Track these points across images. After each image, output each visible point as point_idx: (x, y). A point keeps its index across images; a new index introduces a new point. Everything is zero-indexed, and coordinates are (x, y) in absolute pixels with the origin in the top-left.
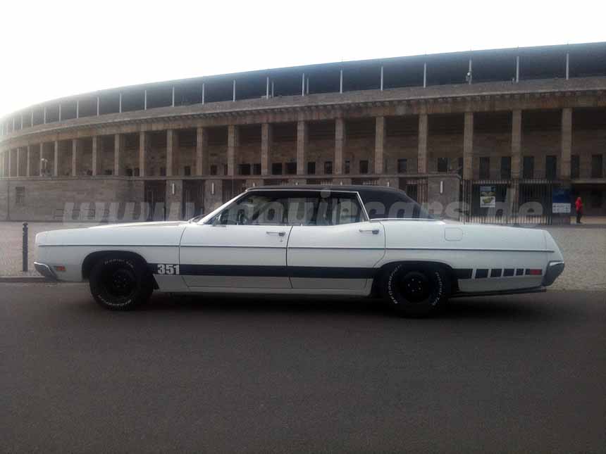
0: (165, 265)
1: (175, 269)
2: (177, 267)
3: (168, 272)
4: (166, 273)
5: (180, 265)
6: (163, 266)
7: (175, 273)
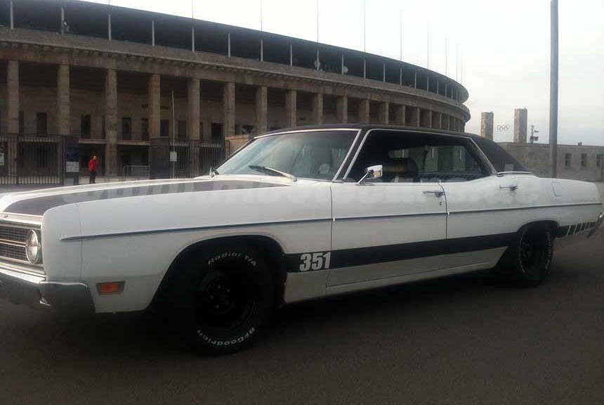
0: (312, 254)
1: (324, 259)
2: (328, 256)
3: (314, 267)
4: (311, 269)
5: (332, 252)
6: (309, 256)
7: (323, 268)
